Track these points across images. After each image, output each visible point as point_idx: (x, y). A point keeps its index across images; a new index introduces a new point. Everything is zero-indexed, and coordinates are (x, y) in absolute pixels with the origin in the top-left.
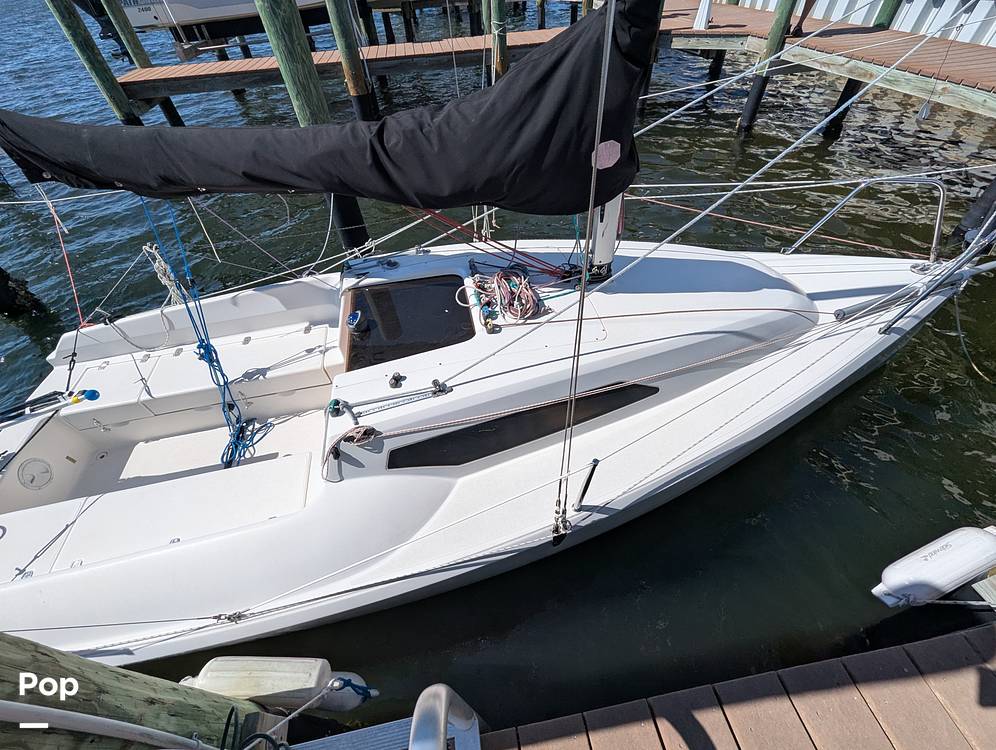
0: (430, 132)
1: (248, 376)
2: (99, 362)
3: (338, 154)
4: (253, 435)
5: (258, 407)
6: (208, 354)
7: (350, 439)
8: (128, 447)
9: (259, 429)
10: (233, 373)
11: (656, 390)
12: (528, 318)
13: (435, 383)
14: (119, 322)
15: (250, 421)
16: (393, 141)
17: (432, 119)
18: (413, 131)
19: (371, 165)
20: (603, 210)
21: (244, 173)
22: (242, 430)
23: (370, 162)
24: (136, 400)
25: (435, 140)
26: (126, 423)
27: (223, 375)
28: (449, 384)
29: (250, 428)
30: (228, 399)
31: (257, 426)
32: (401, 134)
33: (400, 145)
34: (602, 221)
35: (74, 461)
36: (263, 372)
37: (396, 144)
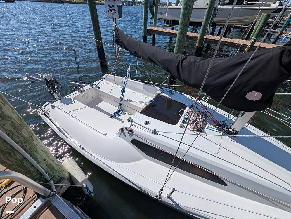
0: (196, 65)
1: (128, 100)
2: (108, 82)
3: (170, 61)
4: (121, 113)
5: (125, 108)
6: (123, 91)
7: (126, 129)
8: (101, 101)
9: (123, 113)
10: (125, 98)
11: (226, 185)
12: (195, 130)
13: (155, 130)
14: (116, 76)
15: (122, 110)
16: (185, 63)
17: (199, 61)
18: (192, 62)
19: (176, 67)
20: (244, 113)
21: (149, 57)
22: (120, 111)
23: (176, 66)
24: (107, 93)
25: (196, 68)
26: (103, 96)
27: (123, 97)
28: (158, 133)
29: (121, 111)
30: (121, 103)
31: (123, 112)
32: (188, 62)
33: (186, 65)
34: (241, 116)
35: (92, 98)
36: (131, 101)
37: (185, 64)
